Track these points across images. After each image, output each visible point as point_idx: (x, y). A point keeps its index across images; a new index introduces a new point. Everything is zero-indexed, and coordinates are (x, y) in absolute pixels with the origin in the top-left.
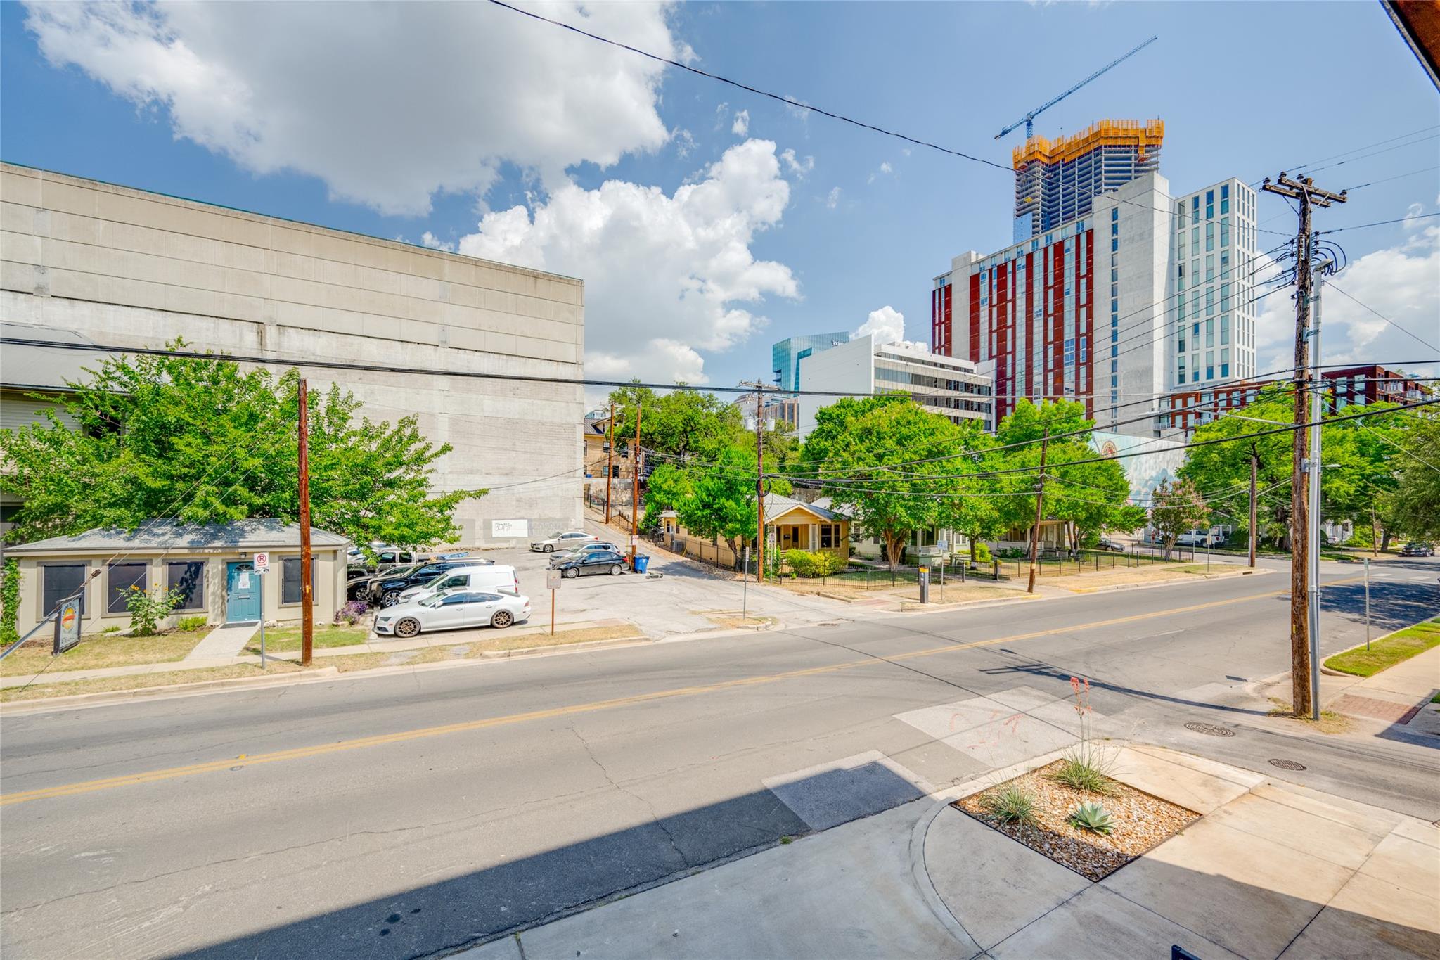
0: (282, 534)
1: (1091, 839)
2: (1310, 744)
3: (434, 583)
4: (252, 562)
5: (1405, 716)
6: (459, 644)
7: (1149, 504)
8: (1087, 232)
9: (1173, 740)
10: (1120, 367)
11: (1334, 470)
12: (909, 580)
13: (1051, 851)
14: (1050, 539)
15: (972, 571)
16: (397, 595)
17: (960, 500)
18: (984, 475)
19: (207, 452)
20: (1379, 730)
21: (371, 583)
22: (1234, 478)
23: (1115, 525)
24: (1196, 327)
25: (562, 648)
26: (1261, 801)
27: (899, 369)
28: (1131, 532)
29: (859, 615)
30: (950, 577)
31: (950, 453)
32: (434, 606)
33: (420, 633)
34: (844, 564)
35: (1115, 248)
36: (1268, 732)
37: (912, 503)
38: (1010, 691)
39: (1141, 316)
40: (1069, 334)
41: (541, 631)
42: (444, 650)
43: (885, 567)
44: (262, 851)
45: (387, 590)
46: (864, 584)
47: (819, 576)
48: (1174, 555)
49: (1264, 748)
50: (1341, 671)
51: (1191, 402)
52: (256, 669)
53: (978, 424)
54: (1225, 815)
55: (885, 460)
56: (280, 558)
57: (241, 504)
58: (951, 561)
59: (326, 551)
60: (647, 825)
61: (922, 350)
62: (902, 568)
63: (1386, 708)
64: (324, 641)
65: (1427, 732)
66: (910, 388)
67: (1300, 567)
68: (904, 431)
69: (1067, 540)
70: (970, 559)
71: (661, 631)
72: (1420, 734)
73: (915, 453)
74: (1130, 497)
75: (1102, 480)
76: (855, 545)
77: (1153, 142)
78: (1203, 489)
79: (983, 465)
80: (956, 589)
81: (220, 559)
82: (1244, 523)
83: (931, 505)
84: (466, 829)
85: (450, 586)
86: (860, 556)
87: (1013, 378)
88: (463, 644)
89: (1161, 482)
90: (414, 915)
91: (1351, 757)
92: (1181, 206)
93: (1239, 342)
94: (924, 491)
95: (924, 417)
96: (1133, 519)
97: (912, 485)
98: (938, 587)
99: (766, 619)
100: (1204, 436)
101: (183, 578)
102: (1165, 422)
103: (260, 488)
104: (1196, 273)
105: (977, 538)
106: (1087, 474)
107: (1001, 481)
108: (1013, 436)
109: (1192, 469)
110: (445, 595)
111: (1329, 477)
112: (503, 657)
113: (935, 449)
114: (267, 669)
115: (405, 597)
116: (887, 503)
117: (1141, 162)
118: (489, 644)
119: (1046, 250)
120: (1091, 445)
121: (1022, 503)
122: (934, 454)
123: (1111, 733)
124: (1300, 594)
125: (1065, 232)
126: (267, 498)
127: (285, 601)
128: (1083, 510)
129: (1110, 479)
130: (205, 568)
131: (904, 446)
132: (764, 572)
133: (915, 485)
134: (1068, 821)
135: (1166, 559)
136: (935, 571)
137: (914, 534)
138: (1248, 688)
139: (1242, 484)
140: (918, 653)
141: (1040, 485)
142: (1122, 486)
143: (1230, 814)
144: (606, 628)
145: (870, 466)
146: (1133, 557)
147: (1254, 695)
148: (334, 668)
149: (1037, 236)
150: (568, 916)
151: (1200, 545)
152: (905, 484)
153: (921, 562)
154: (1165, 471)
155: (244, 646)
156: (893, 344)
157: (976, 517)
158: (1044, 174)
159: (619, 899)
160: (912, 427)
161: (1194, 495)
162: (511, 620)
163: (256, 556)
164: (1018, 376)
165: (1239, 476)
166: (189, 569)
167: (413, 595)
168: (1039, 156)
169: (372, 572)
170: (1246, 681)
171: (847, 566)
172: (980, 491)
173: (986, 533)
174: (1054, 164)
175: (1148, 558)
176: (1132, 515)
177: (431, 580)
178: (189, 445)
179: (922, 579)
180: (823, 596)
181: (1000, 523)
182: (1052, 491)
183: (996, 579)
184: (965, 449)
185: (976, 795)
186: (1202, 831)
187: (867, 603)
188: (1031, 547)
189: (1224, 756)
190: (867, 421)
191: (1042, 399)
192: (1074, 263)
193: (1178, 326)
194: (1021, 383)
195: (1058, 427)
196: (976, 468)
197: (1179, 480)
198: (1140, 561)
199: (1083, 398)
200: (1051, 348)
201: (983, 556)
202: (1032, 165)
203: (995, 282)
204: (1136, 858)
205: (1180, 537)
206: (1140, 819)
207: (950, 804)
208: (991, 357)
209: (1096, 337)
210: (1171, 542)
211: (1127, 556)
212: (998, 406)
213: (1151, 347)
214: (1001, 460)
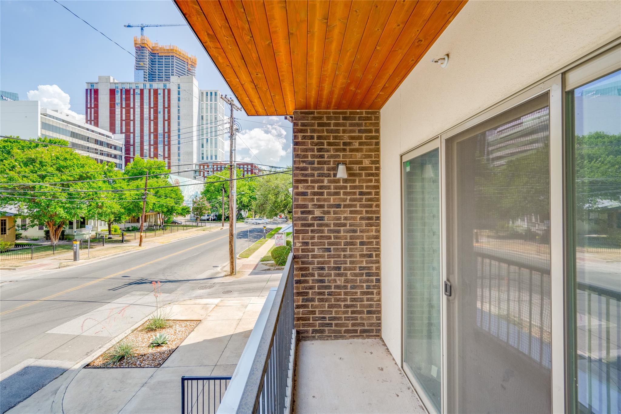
1: (159, 349)
2: (233, 283)
5: (255, 267)
7: (191, 205)
8: (168, 89)
9: (194, 295)
10: (181, 150)
11: (243, 194)
12: (67, 249)
13: (140, 364)
14: (151, 221)
15: (110, 240)
17: (102, 203)
18: (115, 191)
20: (249, 273)
23: (179, 214)
24: (207, 139)
26: (219, 307)
27: (61, 127)
28: (185, 216)
29: (23, 276)
30: (96, 244)
31: (94, 178)
36: (223, 283)
37: (67, 205)
38: (126, 296)
39: (188, 130)
40: (160, 130)
43: (48, 243)
46: (29, 256)
48: (200, 224)
49: (221, 289)
50: (242, 257)
51: (206, 167)
53: (112, 164)
54: (208, 317)
55: (47, 179)
58: (96, 235)
62: (62, 242)
63: (251, 266)
66: (70, 139)
67: (231, 226)
68: (62, 163)
69: (159, 221)
70: (108, 233)
72: (258, 272)
73: (70, 176)
74: (184, 202)
75: (173, 195)
76: (21, 232)
77: (193, 65)
78: (209, 200)
79: (115, 186)
80: (99, 250)
82: (221, 212)
83: (82, 206)
86: (26, 238)
87: (134, 145)
89: (195, 197)
91: (243, 284)
92: (202, 93)
93: (220, 148)
94: (77, 198)
95: (76, 157)
96: (185, 211)
97: (69, 194)
98: (86, 251)
100: (210, 180)
102: (197, 174)
104: (207, 120)
105: (112, 222)
106: (167, 192)
107: (125, 194)
108: (133, 173)
116: (48, 205)
117: (189, 70)
119: (150, 90)
120: (169, 180)
121: (137, 206)
123: (171, 300)
124: (232, 235)
125: (157, 85)
128: (165, 208)
129: (176, 195)
131: (62, 172)
134: (149, 346)
135: (197, 226)
137: (71, 223)
138: (219, 269)
139: (220, 198)
140: (69, 290)
141: (145, 197)
142: (181, 198)
143: (210, 316)
145: (34, 182)
146: (185, 226)
147: (220, 271)
149: (146, 82)
151: (208, 220)
152: (63, 194)
153: (76, 238)
154: (197, 192)
156: (57, 111)
157: (112, 212)
158: (149, 56)
160: (68, 162)
161: (206, 202)
164: (136, 145)
165: (219, 195)
168: (147, 46)
170: (218, 267)
171: (13, 246)
172: (114, 199)
173: (117, 220)
174: (155, 53)
175: (191, 226)
176: (185, 209)
179: (75, 248)
181: (125, 214)
183: (123, 242)
184: (105, 177)
185: (101, 355)
186: (201, 326)
187: (31, 268)
188: (142, 225)
189: (210, 296)
190: (32, 153)
191: (148, 157)
192: (162, 100)
193: (201, 137)
194: (138, 149)
195: (155, 170)
196: (111, 187)
197: (201, 196)
198: (188, 228)
199: (166, 160)
200: (152, 136)
201: (115, 231)
202: (143, 49)
203: (124, 96)
204: (176, 348)
205: (202, 217)
206: (179, 332)
207: (85, 367)
208: (122, 133)
209: (172, 135)
210: (198, 219)
211: (183, 226)
212: (125, 158)
213: (192, 144)
214: (126, 184)
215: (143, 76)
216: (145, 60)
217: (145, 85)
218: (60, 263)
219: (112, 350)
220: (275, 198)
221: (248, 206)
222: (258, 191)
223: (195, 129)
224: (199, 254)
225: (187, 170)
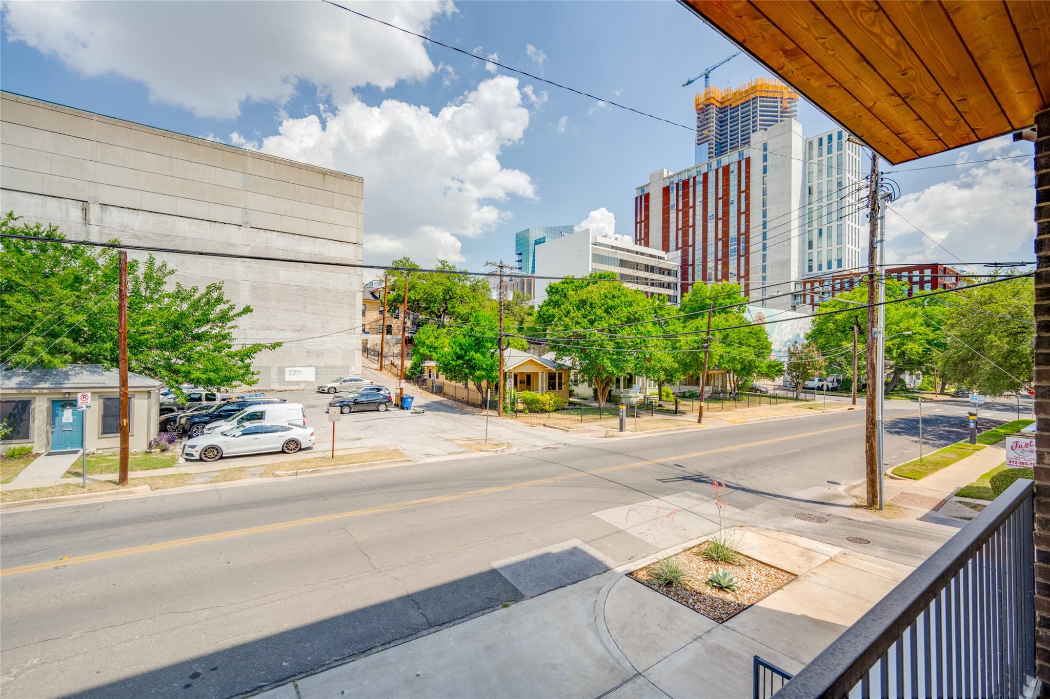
0: (103, 378)
1: (721, 595)
2: (875, 526)
3: (235, 418)
4: (76, 401)
5: (937, 506)
6: (255, 466)
7: (785, 359)
8: (746, 159)
9: (785, 526)
10: (768, 259)
11: (909, 336)
12: (613, 415)
13: (693, 604)
14: (716, 384)
15: (659, 408)
16: (203, 428)
17: (650, 355)
19: (35, 308)
20: (920, 516)
21: (180, 418)
22: (843, 341)
23: (762, 374)
24: (821, 231)
25: (340, 468)
26: (838, 565)
27: (610, 255)
28: (774, 379)
29: (575, 440)
30: (643, 412)
31: (643, 319)
32: (234, 436)
33: (222, 458)
34: (565, 403)
35: (765, 172)
36: (849, 519)
37: (615, 357)
38: (677, 494)
39: (782, 221)
40: (733, 232)
41: (323, 455)
42: (242, 471)
43: (596, 405)
44: (84, 630)
45: (194, 423)
46: (579, 417)
47: (546, 411)
48: (802, 396)
49: (845, 530)
50: (901, 476)
51: (816, 285)
52: (78, 489)
53: (664, 298)
54: (813, 575)
55: (596, 324)
56: (100, 397)
57: (66, 353)
58: (645, 400)
59: (141, 392)
60: (401, 599)
61: (627, 241)
62: (609, 405)
63: (927, 501)
64: (139, 465)
65: (950, 516)
66: (618, 270)
67: (871, 404)
68: (610, 302)
69: (728, 385)
70: (658, 399)
71: (421, 454)
72: (946, 518)
73: (618, 319)
74: (773, 354)
75: (752, 341)
76: (573, 388)
77: (793, 96)
78: (822, 349)
79: (668, 329)
80: (646, 421)
81: (46, 397)
82: (850, 373)
83: (629, 358)
84: (256, 606)
85: (248, 420)
86: (577, 396)
87: (693, 265)
88: (258, 466)
89: (793, 343)
90: (212, 672)
91: (900, 534)
92: (810, 143)
93: (849, 243)
94: (624, 348)
95: (624, 292)
96: (774, 370)
97: (615, 343)
98: (632, 420)
99: (503, 444)
100: (824, 310)
101: (11, 414)
102: (799, 299)
103: (83, 339)
104: (820, 192)
105: (663, 383)
106: (742, 337)
107: (680, 341)
108: (692, 308)
109: (815, 334)
110: (244, 427)
111: (905, 341)
112: (291, 475)
113: (632, 317)
114: (87, 488)
115: (209, 429)
116: (597, 357)
117: (784, 110)
118: (279, 466)
119: (717, 171)
120: (746, 315)
121: (696, 359)
122: (632, 320)
123: (744, 522)
124: (872, 423)
125: (730, 158)
126: (89, 347)
127: (104, 433)
128: (739, 363)
129: (758, 341)
130: (32, 407)
131: (610, 314)
132: (504, 409)
133: (617, 343)
134: (707, 583)
135: (797, 399)
136: (631, 408)
137: (618, 380)
138: (840, 489)
139: (848, 345)
141: (707, 344)
142: (766, 346)
143: (816, 574)
144: (377, 453)
145: (584, 329)
146: (774, 397)
148: (147, 487)
149: (712, 160)
150: (336, 666)
151: (820, 389)
152: (610, 342)
153: (623, 401)
154: (797, 335)
155: (66, 470)
156: (606, 236)
157: (662, 367)
158: (717, 115)
159: (377, 652)
160: (616, 300)
161: (816, 353)
162: (299, 447)
163: (79, 395)
164: (697, 263)
165: (847, 340)
166: (17, 406)
167: (216, 427)
168: (713, 101)
169: (181, 409)
170: (840, 484)
171: (567, 404)
172: (665, 348)
173: (669, 379)
174: (724, 108)
175: (785, 398)
176: (774, 367)
177: (232, 415)
178: (19, 301)
179: (621, 414)
180: (548, 426)
181: (680, 372)
182: (716, 349)
183: (676, 414)
184: (655, 317)
185: (645, 568)
186: (794, 587)
188: (702, 390)
190: (583, 294)
191: (713, 281)
192: (736, 181)
193: (807, 229)
194: (699, 269)
195: (723, 301)
196: (662, 331)
197: (806, 342)
198: (779, 400)
199: (742, 281)
200: (720, 243)
201: (667, 396)
202: (709, 107)
203: (680, 193)
204: (749, 606)
205: (806, 383)
206: (756, 580)
207: (627, 575)
208: (677, 249)
209: (751, 236)
210: (800, 386)
211: (769, 397)
212: (682, 285)
213: (790, 245)
214: (681, 325)
215: (707, 151)
216: (711, 124)
217: (709, 165)
219: (658, 566)
220: (1008, 343)
221: (920, 363)
222: (953, 326)
223: (795, 215)
224: (798, 453)
225: (775, 294)
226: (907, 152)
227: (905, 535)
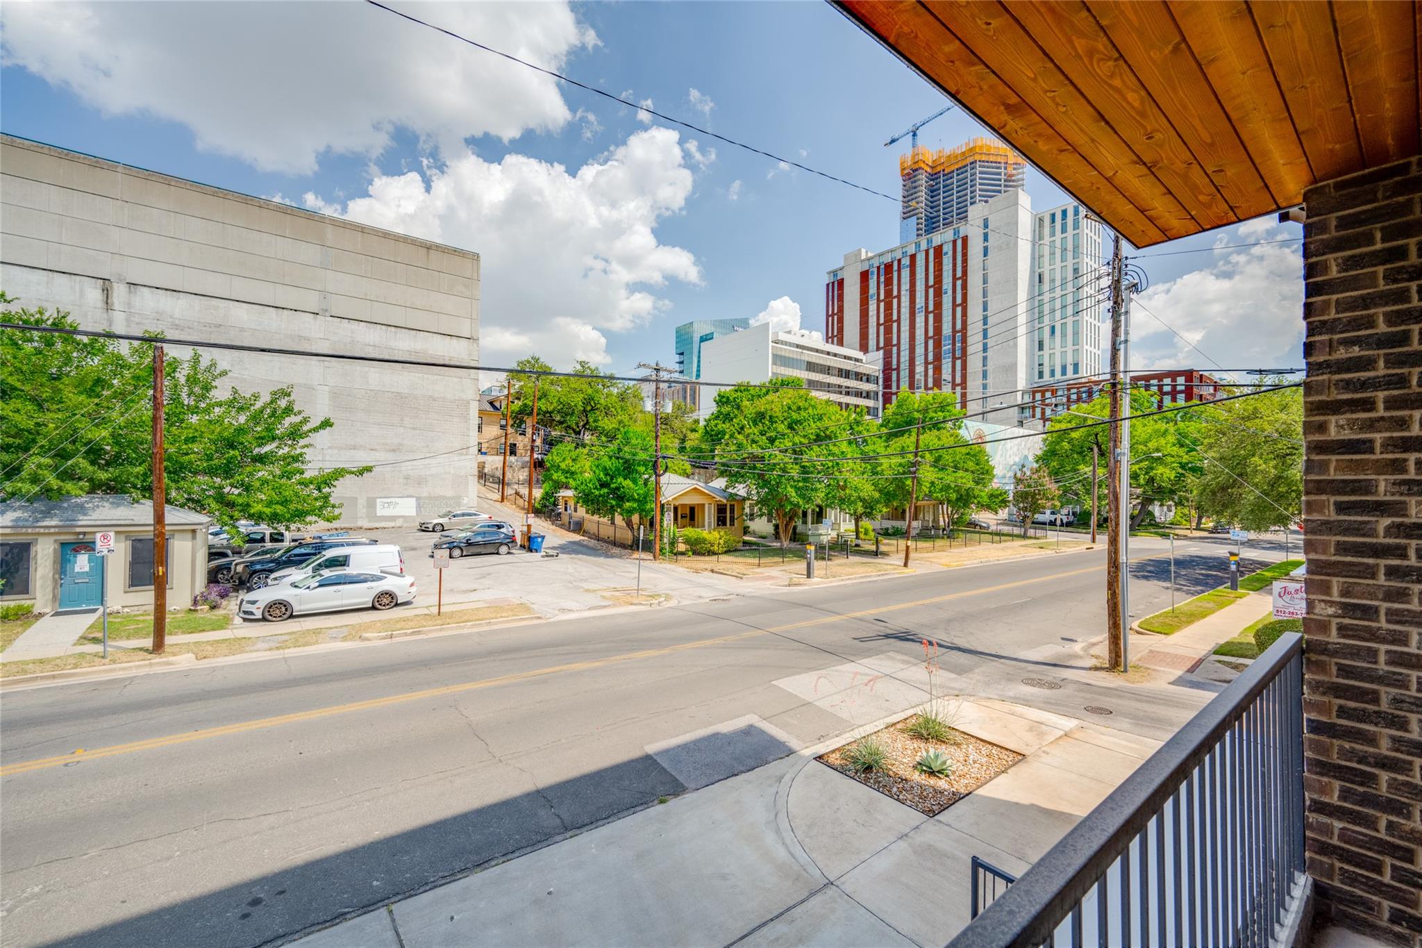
1: (932, 781)
2: (1118, 692)
3: (309, 564)
5: (1192, 666)
6: (334, 628)
7: (1011, 487)
8: (962, 238)
9: (1011, 694)
10: (989, 363)
11: (1159, 458)
12: (799, 556)
13: (898, 793)
14: (926, 518)
15: (856, 548)
16: (265, 578)
17: (845, 481)
20: (1172, 680)
21: (236, 565)
22: (1080, 464)
23: (982, 505)
24: (1053, 328)
25: (449, 628)
26: (1074, 741)
27: (795, 356)
28: (996, 512)
29: (749, 590)
30: (837, 554)
31: (836, 437)
32: (308, 588)
33: (291, 616)
34: (739, 542)
35: (985, 254)
36: (1089, 684)
37: (801, 484)
38: (878, 656)
39: (1006, 315)
40: (947, 329)
41: (427, 612)
42: (320, 633)
43: (777, 544)
45: (255, 572)
46: (756, 561)
47: (714, 553)
48: (1031, 532)
49: (1082, 698)
50: (1150, 630)
51: (1049, 395)
52: (96, 659)
53: (864, 410)
54: (1043, 755)
55: (777, 443)
56: (127, 538)
57: (80, 479)
58: (838, 539)
59: (183, 531)
60: (527, 795)
61: (816, 338)
62: (793, 545)
63: (1180, 660)
64: (179, 629)
66: (805, 375)
67: (1114, 542)
68: (795, 416)
69: (941, 519)
70: (855, 537)
71: (554, 609)
72: (1201, 681)
73: (805, 436)
74: (995, 480)
75: (971, 465)
76: (748, 523)
78: (1056, 474)
79: (866, 449)
80: (839, 565)
81: (53, 539)
82: (1088, 504)
83: (818, 486)
85: (325, 567)
86: (754, 534)
87: (898, 369)
88: (340, 627)
89: (1020, 467)
92: (1041, 220)
93: (1087, 344)
94: (812, 473)
95: (813, 403)
96: (996, 501)
97: (801, 467)
98: (823, 563)
99: (659, 595)
100: (1058, 427)
102: (1027, 413)
103: (103, 462)
104: (1053, 281)
105: (861, 517)
106: (958, 459)
107: (881, 464)
108: (895, 423)
109: (1047, 456)
110: (321, 576)
111: (1155, 465)
112: (384, 639)
113: (822, 434)
114: (109, 658)
115: (275, 579)
116: (778, 484)
117: (1008, 179)
118: (369, 626)
119: (927, 252)
120: (962, 432)
121: (901, 486)
122: (822, 438)
124: (1114, 565)
125: (943, 237)
127: (132, 584)
128: (954, 492)
129: (977, 464)
130: (33, 551)
131: (794, 429)
132: (661, 550)
133: (804, 467)
134: (915, 767)
135: (1025, 537)
136: (820, 548)
137: (805, 514)
138: (1077, 648)
139: (1087, 469)
140: (800, 624)
141: (914, 468)
142: (987, 471)
143: (1047, 753)
144: (497, 608)
145: (762, 449)
146: (997, 534)
148: (191, 655)
149: (920, 238)
150: (443, 884)
151: (1053, 523)
152: (795, 467)
153: (811, 539)
154: (1026, 457)
155: (81, 634)
156: (789, 332)
157: (859, 497)
158: (927, 182)
159: (496, 865)
160: (802, 412)
161: (1047, 479)
162: (395, 601)
163: (99, 536)
164: (902, 366)
165: (1085, 463)
166: (11, 550)
167: (284, 577)
168: (922, 166)
169: (237, 553)
170: (1076, 641)
171: (741, 544)
172: (863, 473)
173: (869, 513)
174: (936, 174)
175: (1010, 535)
176: (996, 497)
177: (305, 560)
179: (809, 556)
180: (717, 573)
181: (881, 503)
182: (926, 474)
183: (877, 555)
184: (851, 433)
185: (838, 749)
186: (1022, 769)
187: (757, 579)
188: (909, 526)
189: (1048, 705)
190: (761, 405)
191: (922, 390)
192: (951, 265)
193: (1037, 326)
194: (905, 374)
195: (934, 415)
196: (859, 452)
197: (1035, 465)
198: (1003, 538)
199: (958, 389)
200: (931, 342)
201: (866, 534)
202: (917, 172)
203: (882, 279)
204: (967, 795)
205: (1036, 516)
206: (975, 762)
207: (815, 759)
208: (878, 349)
209: (969, 333)
210: (1028, 521)
211: (991, 534)
212: (884, 394)
213: (1016, 345)
214: (883, 444)
215: (915, 227)
216: (920, 193)
217: (918, 245)
218: (791, 579)
219: (854, 746)
220: (1275, 467)
221: (1172, 492)
222: (1210, 446)
223: (1022, 308)
224: (1025, 603)
225: (998, 406)
226: (1154, 233)
227: (1154, 703)
